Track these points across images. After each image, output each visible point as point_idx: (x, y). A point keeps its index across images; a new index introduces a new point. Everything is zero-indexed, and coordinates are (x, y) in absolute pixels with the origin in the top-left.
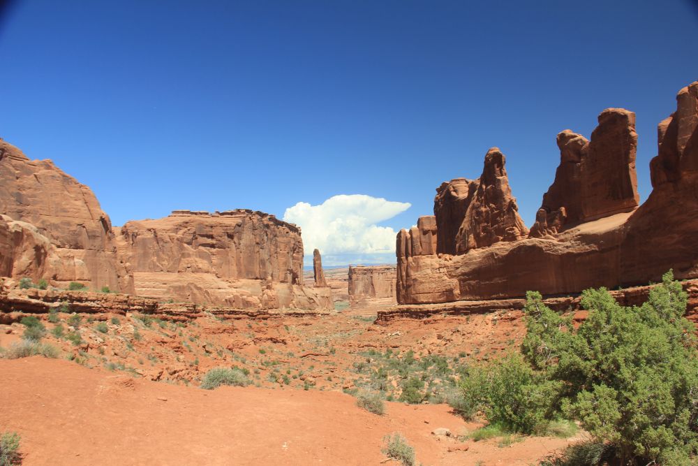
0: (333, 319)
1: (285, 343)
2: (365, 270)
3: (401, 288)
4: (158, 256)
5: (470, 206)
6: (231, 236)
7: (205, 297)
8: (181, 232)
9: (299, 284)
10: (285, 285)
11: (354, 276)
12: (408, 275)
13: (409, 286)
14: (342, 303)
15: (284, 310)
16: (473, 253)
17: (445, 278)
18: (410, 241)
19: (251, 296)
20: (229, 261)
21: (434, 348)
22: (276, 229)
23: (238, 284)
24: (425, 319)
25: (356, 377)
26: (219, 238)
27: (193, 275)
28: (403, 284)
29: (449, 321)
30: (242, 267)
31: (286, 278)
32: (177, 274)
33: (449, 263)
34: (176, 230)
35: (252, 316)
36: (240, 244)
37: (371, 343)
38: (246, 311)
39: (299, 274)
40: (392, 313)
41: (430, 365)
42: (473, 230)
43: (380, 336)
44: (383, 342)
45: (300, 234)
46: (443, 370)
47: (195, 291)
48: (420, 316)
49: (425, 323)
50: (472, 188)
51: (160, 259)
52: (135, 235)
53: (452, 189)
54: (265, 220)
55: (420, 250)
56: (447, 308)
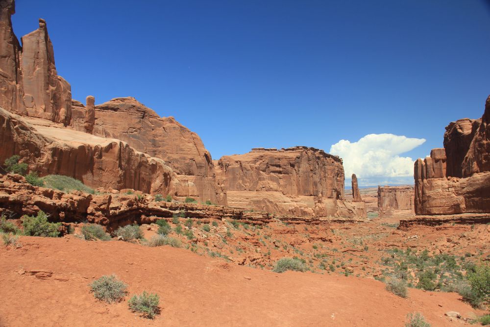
0: (366, 225)
1: (331, 242)
2: (390, 189)
3: (418, 203)
4: (243, 180)
5: (474, 139)
6: (293, 166)
7: (275, 208)
8: (258, 163)
9: (341, 199)
10: (331, 200)
11: (382, 194)
12: (423, 193)
13: (424, 201)
14: (373, 214)
15: (331, 218)
16: (477, 176)
17: (453, 195)
18: (425, 168)
19: (307, 207)
20: (291, 183)
21: (444, 249)
22: (325, 160)
23: (298, 199)
24: (437, 226)
25: (384, 268)
26: (285, 167)
27: (267, 193)
28: (420, 200)
29: (457, 229)
30: (301, 187)
31: (332, 195)
32: (255, 192)
33: (456, 184)
34: (255, 161)
35: (308, 222)
36: (299, 171)
37: (395, 244)
38: (304, 218)
39: (341, 192)
40: (411, 221)
41: (442, 262)
42: (476, 158)
43: (402, 239)
44: (404, 243)
45: (342, 163)
46: (451, 266)
47: (268, 204)
48: (433, 224)
49: (437, 229)
50: (475, 125)
51: (244, 182)
52: (227, 166)
53: (458, 127)
54: (317, 154)
55: (433, 174)
56: (455, 218)
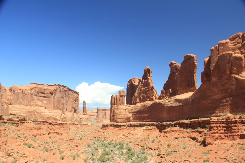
0: (89, 126)
1: (62, 135)
2: (103, 109)
3: (112, 116)
4: (23, 99)
5: (138, 87)
6: (52, 94)
7: (39, 116)
8: (32, 91)
9: (77, 113)
10: (71, 113)
11: (99, 112)
12: (114, 111)
13: (114, 116)
14: (94, 121)
15: (70, 122)
16: (138, 104)
17: (128, 113)
18: (115, 99)
19: (57, 116)
20: (50, 103)
21: (121, 139)
22: (69, 92)
23: (53, 111)
24: (119, 128)
25: (86, 149)
26: (47, 94)
27: (36, 107)
28: (112, 115)
29: (128, 129)
30: (55, 105)
31: (72, 110)
32: (29, 106)
33: (129, 108)
34: (31, 90)
35: (50, 123)
36: (55, 97)
37: (99, 136)
39: (77, 109)
40: (107, 125)
41: (117, 146)
42: (139, 96)
43: (102, 134)
44: (103, 136)
45: (78, 95)
46: (121, 148)
47: (36, 113)
48: (118, 127)
49: (119, 130)
50: (140, 81)
51: (23, 100)
52: (14, 91)
53: (133, 81)
54: (65, 89)
55: (119, 102)
56: (128, 124)
